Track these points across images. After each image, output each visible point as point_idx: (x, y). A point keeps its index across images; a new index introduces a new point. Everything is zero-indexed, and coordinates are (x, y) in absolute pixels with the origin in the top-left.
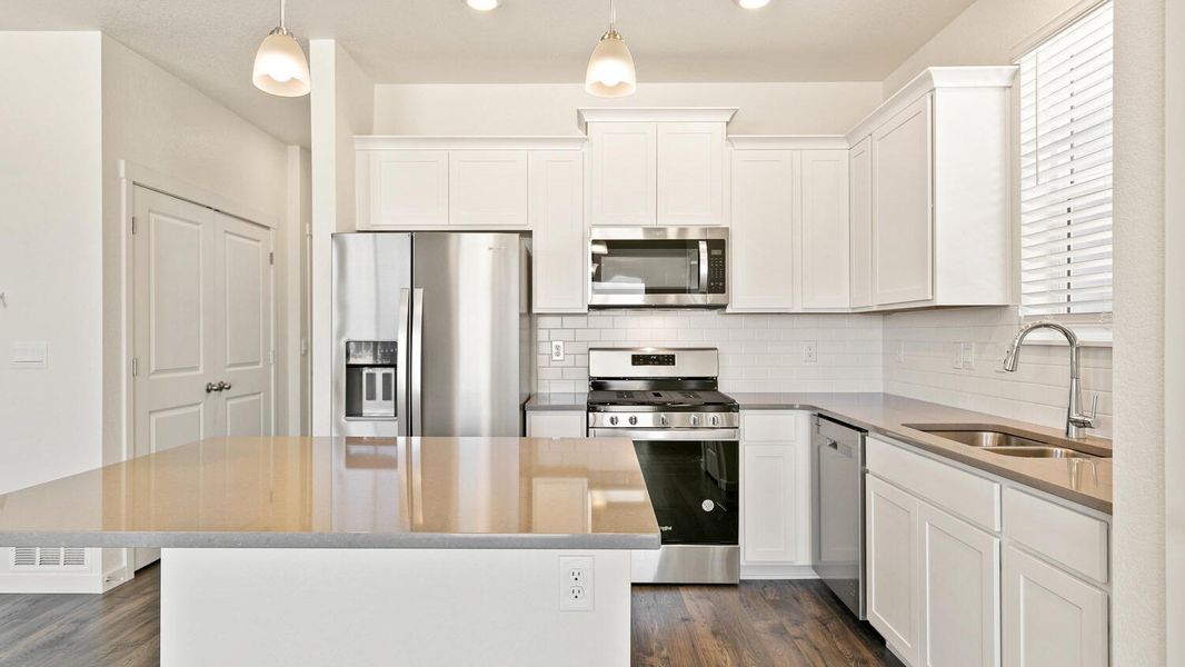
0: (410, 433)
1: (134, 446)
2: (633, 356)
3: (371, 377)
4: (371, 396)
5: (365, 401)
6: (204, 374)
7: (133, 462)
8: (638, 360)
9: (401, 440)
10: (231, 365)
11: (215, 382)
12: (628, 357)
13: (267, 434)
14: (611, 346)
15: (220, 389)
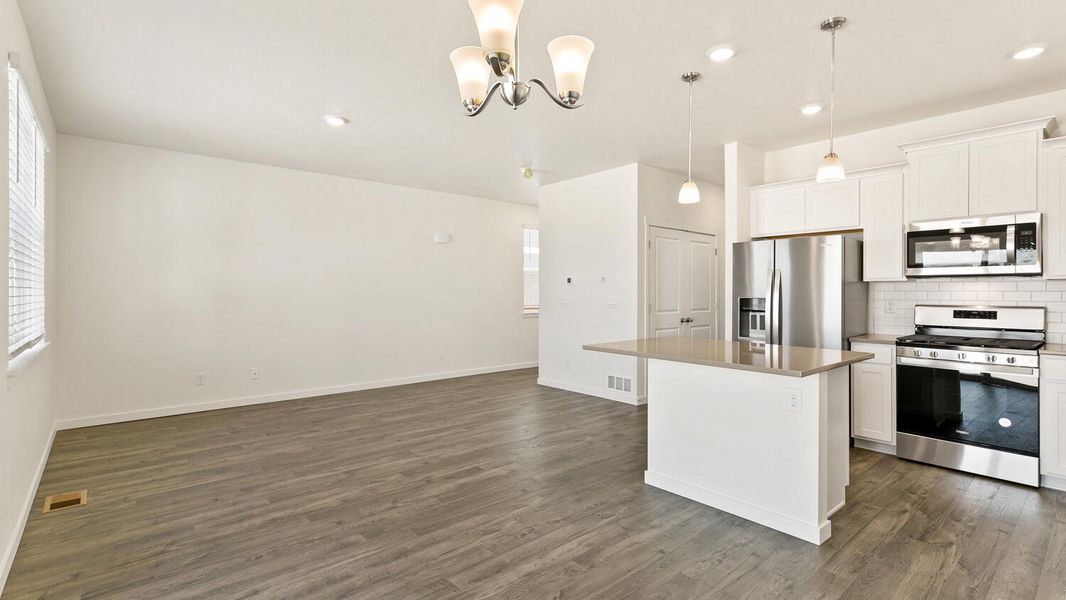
0: (772, 343)
1: (649, 333)
2: (955, 312)
3: (754, 317)
4: (754, 327)
5: (751, 330)
6: (679, 314)
7: (649, 340)
8: (958, 314)
9: (768, 346)
10: (694, 310)
11: (686, 318)
12: (951, 311)
13: (713, 338)
14: (937, 304)
15: (688, 321)
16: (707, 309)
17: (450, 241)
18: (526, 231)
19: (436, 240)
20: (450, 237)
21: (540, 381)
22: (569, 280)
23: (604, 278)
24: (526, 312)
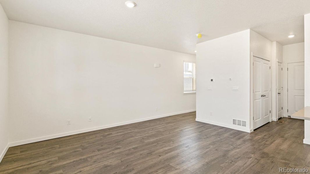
6: (261, 93)
15: (264, 96)
16: (268, 91)
17: (160, 67)
18: (185, 63)
19: (155, 66)
20: (160, 65)
21: (197, 120)
22: (212, 80)
23: (230, 79)
24: (185, 92)
